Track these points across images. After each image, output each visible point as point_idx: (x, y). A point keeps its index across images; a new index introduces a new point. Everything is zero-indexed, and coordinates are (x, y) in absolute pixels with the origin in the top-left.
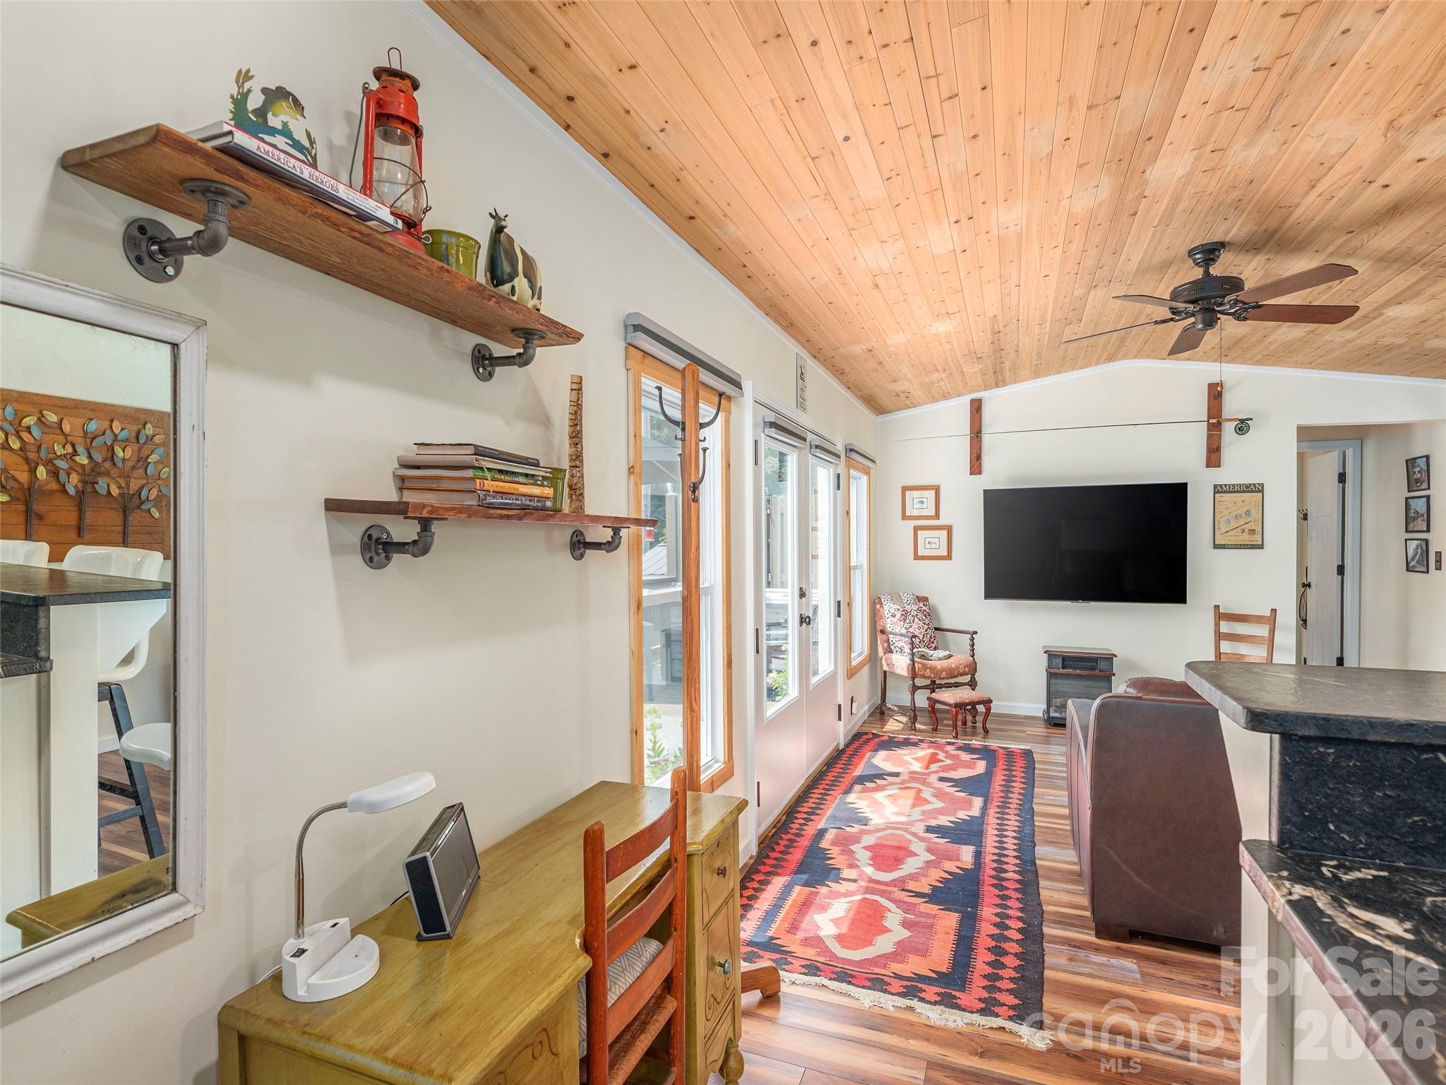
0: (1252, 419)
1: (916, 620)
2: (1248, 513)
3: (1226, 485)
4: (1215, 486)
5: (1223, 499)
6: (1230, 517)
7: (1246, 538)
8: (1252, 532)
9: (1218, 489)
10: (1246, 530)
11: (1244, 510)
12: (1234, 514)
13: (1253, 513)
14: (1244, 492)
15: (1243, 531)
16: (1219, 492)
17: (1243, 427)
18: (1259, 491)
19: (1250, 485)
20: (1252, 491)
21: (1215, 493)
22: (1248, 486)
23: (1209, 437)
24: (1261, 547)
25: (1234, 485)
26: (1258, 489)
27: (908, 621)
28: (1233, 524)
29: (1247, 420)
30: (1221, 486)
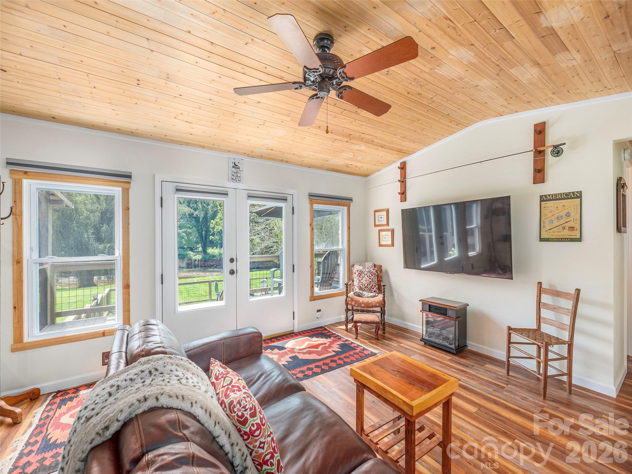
0: (564, 144)
1: (366, 276)
2: (568, 215)
3: (549, 195)
4: (541, 197)
5: (547, 205)
6: (553, 218)
7: (566, 233)
8: (572, 228)
9: (543, 199)
10: (567, 228)
11: (565, 212)
12: (556, 216)
13: (573, 214)
14: (564, 199)
15: (564, 228)
16: (544, 201)
17: (557, 151)
18: (577, 197)
19: (570, 193)
20: (571, 198)
21: (541, 201)
22: (567, 194)
23: (535, 162)
24: (580, 240)
25: (556, 195)
26: (578, 195)
27: (361, 277)
28: (556, 223)
29: (561, 145)
30: (546, 196)
